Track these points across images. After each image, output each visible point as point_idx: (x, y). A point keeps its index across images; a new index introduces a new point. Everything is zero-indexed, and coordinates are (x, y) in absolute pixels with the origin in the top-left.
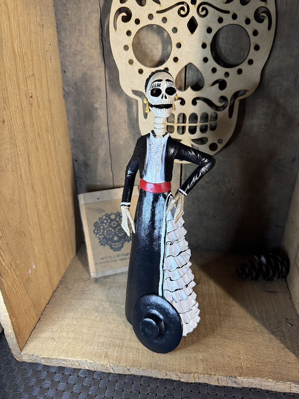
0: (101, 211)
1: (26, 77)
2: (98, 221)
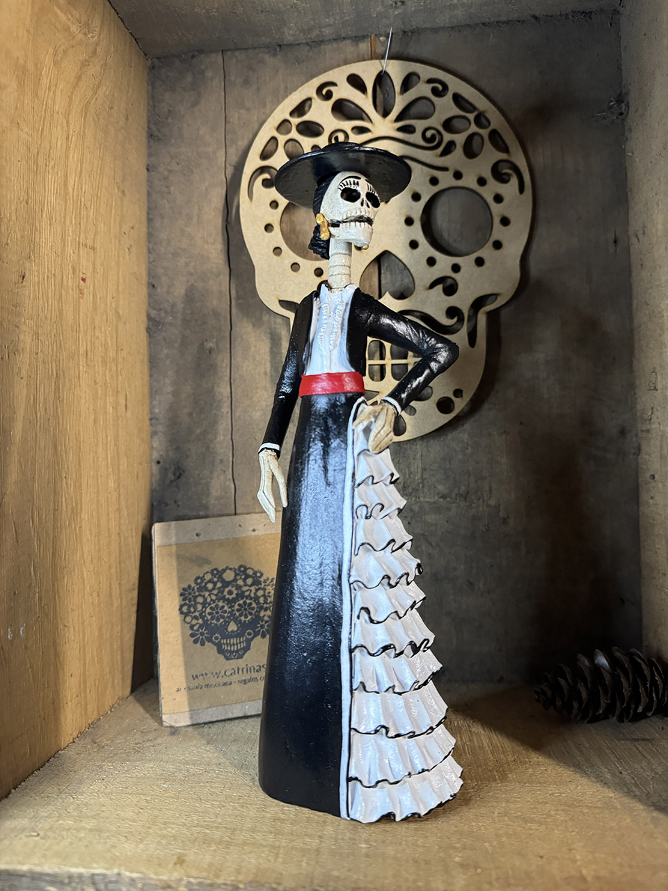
0: (201, 561)
1: (79, 242)
2: (193, 585)
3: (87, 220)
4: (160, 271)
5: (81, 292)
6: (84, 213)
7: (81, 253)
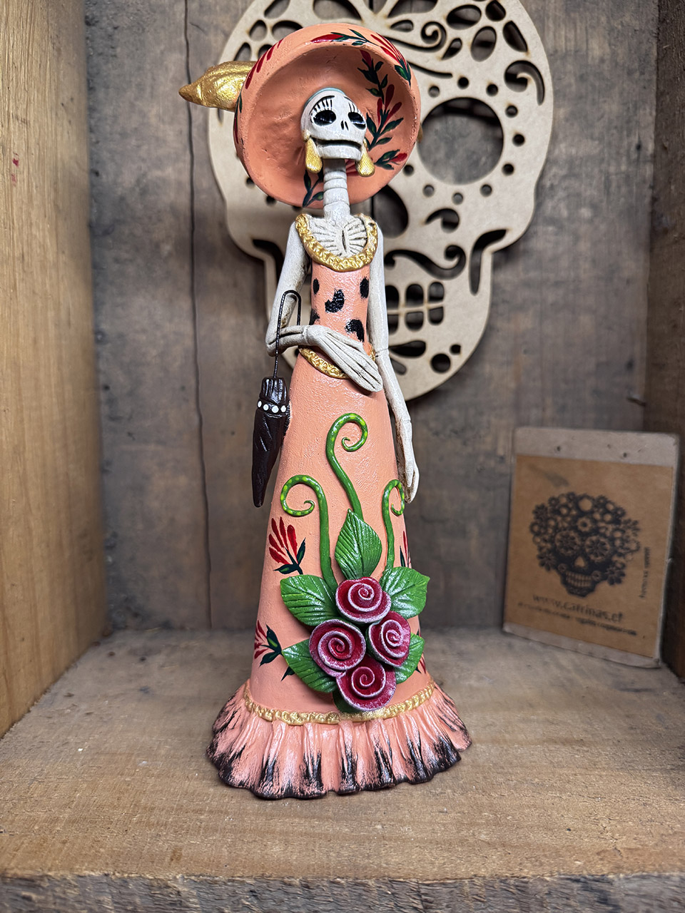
1: (8, 112)
3: (17, 83)
4: (105, 155)
5: (13, 178)
6: (13, 74)
7: (12, 126)
